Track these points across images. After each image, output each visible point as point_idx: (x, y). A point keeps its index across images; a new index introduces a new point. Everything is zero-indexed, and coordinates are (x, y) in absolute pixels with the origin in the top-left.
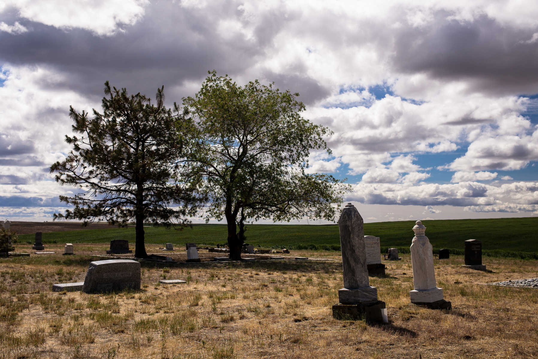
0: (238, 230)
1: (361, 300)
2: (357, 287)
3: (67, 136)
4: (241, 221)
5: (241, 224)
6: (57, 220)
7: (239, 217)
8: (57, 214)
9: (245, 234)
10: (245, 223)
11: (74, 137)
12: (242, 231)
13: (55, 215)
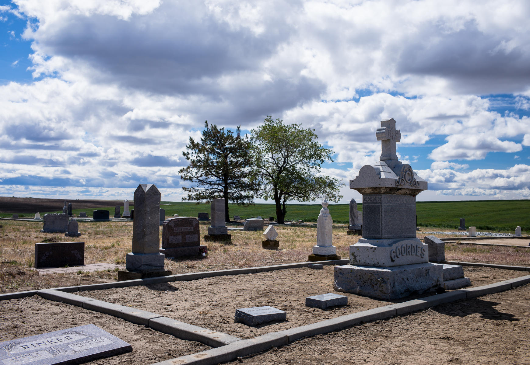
0: (282, 207)
1: (356, 229)
2: (355, 225)
3: (183, 152)
4: (284, 202)
5: (284, 205)
6: (183, 201)
7: (282, 200)
8: (184, 198)
9: (286, 210)
10: (285, 203)
11: (188, 152)
12: (284, 208)
13: (182, 198)
